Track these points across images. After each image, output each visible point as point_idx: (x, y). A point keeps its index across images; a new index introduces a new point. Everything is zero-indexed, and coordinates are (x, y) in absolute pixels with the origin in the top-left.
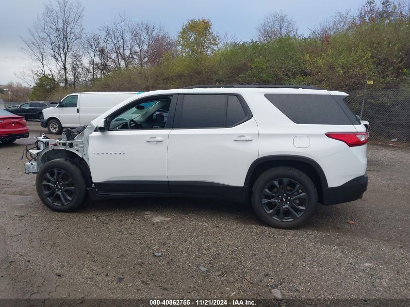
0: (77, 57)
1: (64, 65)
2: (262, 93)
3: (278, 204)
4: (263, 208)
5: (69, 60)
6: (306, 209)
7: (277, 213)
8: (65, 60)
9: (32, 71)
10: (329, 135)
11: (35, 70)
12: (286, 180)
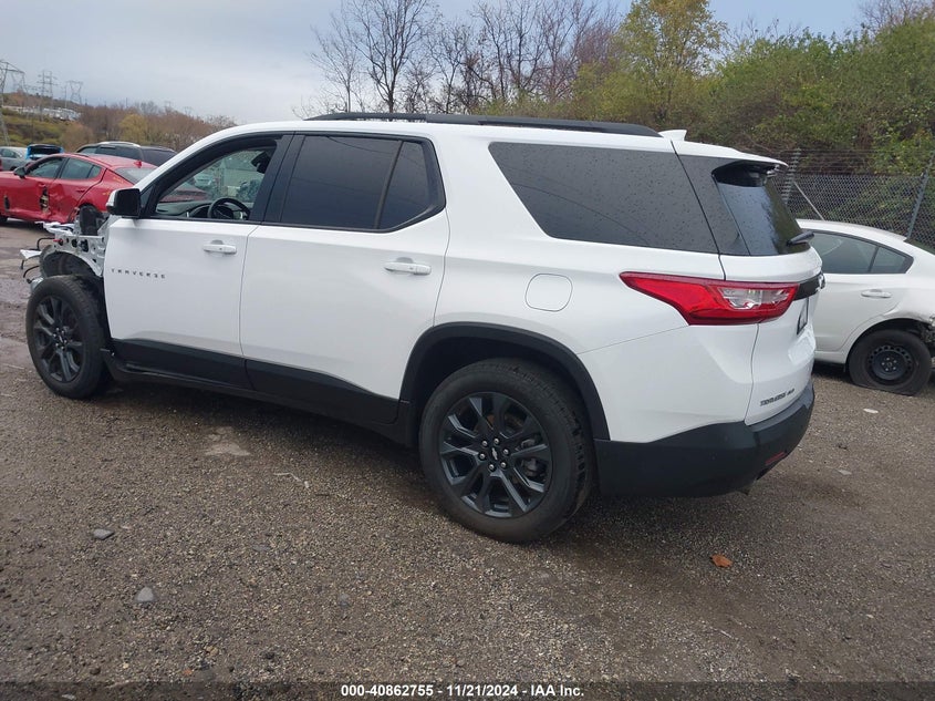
0: (419, 76)
1: (390, 94)
2: (485, 138)
3: (478, 462)
4: (442, 466)
5: (403, 82)
6: (546, 492)
7: (475, 487)
8: (393, 83)
9: (327, 105)
10: (632, 280)
11: (333, 101)
12: (500, 400)
